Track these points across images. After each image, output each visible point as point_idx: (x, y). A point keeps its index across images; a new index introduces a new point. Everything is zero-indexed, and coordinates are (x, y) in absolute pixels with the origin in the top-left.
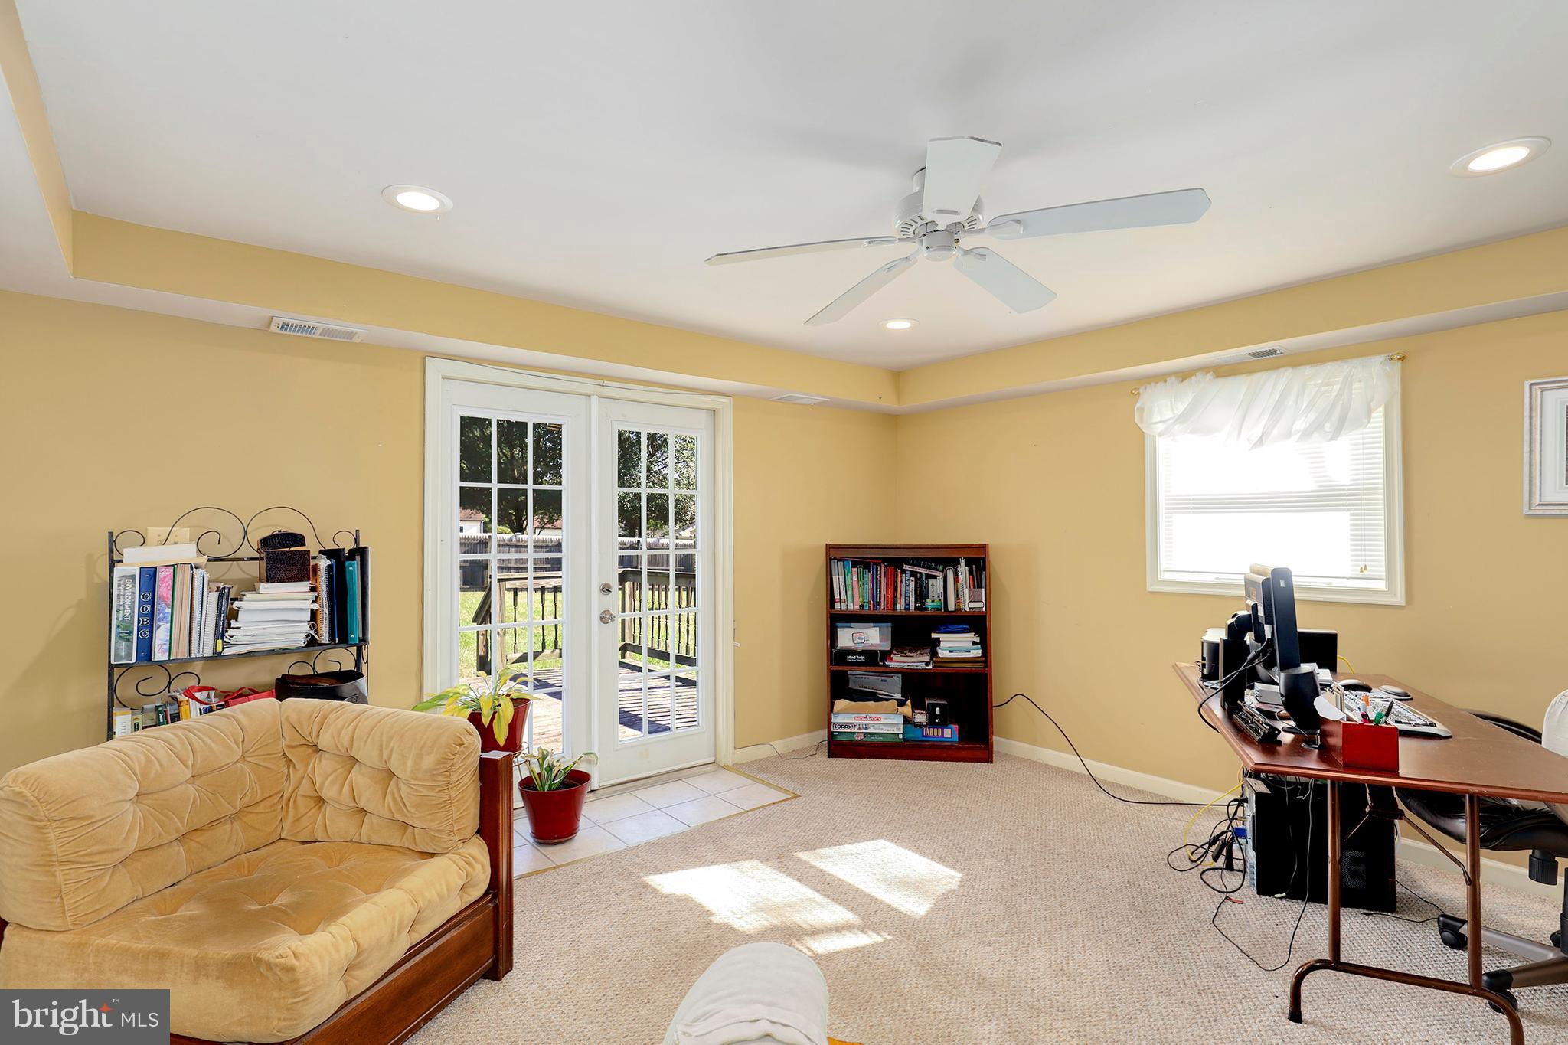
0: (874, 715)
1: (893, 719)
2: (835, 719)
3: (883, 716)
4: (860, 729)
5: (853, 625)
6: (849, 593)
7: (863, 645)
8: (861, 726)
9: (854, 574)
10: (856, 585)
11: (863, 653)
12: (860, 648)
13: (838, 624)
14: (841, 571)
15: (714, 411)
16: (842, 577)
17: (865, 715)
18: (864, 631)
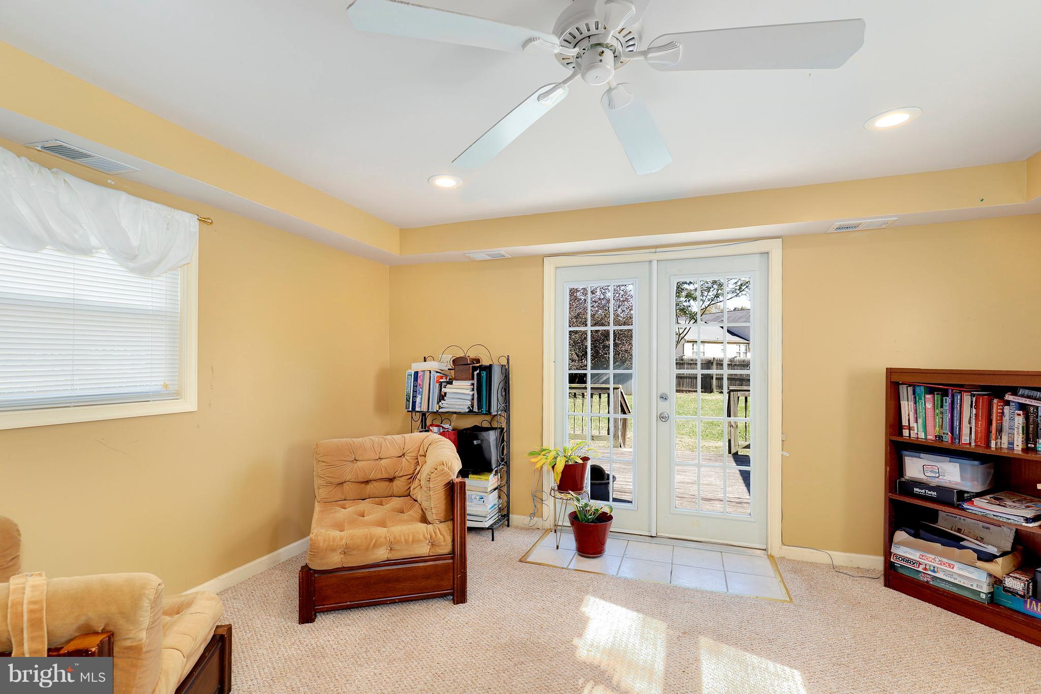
0: (945, 560)
1: (972, 573)
2: (894, 550)
3: (957, 565)
4: (925, 569)
5: (922, 455)
6: (920, 421)
7: (936, 479)
8: (928, 567)
9: (929, 402)
10: (930, 413)
11: (937, 488)
12: (934, 482)
13: (905, 453)
14: (911, 396)
15: (768, 253)
16: (912, 403)
17: (934, 557)
18: (938, 465)
